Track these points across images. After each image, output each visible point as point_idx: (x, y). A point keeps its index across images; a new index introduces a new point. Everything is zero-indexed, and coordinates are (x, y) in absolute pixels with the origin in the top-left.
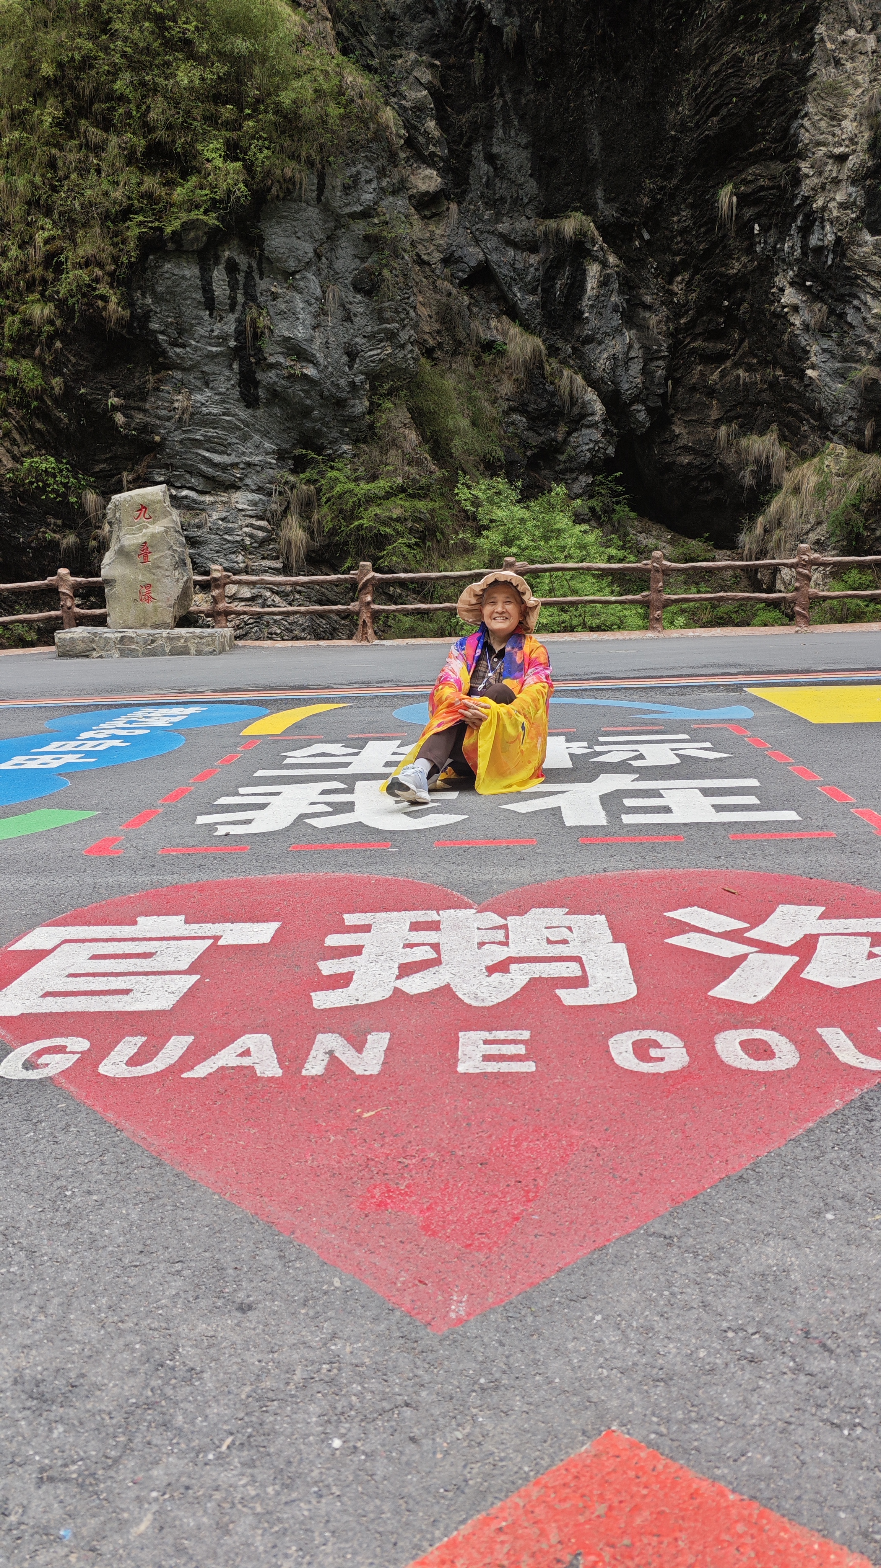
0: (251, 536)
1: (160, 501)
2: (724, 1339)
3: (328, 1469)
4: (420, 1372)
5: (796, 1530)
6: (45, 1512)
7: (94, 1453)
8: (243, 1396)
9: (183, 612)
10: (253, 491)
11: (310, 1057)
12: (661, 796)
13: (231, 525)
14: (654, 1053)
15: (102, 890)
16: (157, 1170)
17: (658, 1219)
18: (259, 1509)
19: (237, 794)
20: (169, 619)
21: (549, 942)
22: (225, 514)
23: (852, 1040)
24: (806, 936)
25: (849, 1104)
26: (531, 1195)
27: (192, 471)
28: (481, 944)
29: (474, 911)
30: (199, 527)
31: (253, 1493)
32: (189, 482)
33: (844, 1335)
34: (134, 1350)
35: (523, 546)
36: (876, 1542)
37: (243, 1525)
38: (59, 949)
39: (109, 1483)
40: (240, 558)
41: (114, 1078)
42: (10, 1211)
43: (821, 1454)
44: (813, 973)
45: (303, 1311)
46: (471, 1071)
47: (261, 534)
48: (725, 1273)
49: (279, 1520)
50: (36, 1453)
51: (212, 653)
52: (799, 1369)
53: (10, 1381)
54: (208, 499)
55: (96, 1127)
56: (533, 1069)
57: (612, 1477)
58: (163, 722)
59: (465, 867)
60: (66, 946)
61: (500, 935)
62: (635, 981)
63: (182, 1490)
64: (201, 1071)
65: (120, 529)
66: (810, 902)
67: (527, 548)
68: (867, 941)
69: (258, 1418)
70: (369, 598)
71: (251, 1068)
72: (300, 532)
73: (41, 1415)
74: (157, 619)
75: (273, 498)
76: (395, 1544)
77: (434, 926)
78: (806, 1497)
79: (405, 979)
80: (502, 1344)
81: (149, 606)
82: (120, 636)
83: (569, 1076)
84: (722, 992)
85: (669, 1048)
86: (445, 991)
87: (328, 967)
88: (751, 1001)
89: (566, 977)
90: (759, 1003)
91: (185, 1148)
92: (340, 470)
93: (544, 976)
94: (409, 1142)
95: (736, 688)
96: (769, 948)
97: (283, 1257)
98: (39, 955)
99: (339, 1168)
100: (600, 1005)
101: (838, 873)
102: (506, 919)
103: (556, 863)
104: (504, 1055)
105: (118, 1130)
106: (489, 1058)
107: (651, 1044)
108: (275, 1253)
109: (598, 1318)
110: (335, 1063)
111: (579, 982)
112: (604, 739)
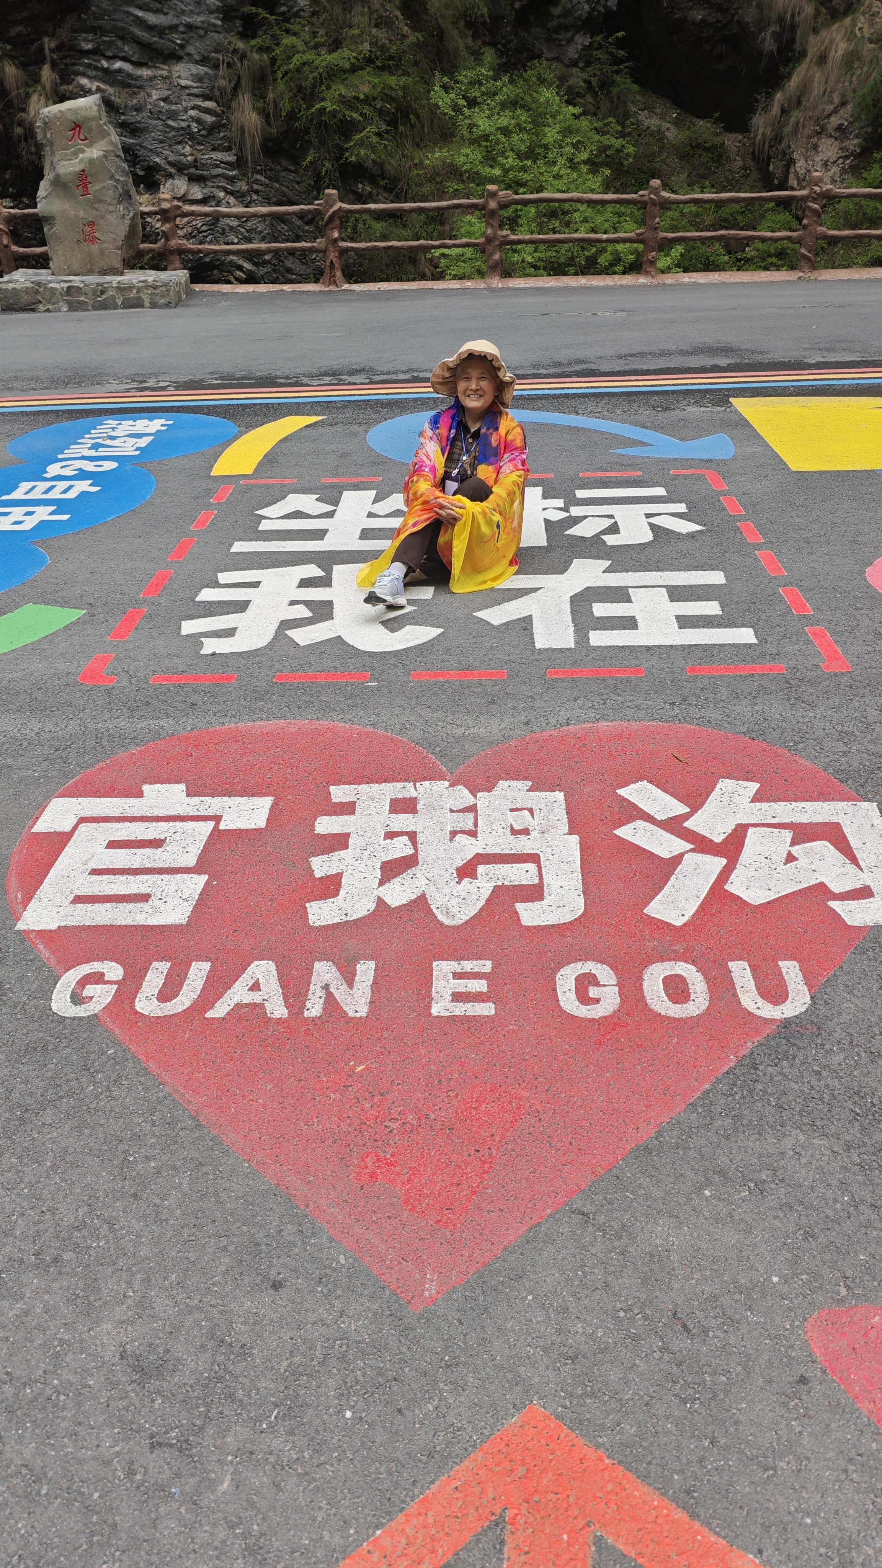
0: (198, 121)
1: (94, 118)
2: (616, 1318)
3: (344, 1436)
4: (404, 1350)
5: (645, 1489)
6: (159, 1472)
7: (185, 1422)
8: (282, 1371)
9: (132, 253)
10: (197, 62)
11: (310, 992)
12: (628, 600)
13: (174, 107)
14: (593, 992)
15: (105, 742)
16: (197, 1134)
17: (580, 1195)
18: (300, 1471)
19: (217, 585)
20: (118, 264)
21: (514, 832)
22: (166, 93)
23: (754, 978)
24: (738, 826)
25: (740, 1063)
26: (487, 1166)
27: (124, 36)
28: (454, 834)
29: (447, 783)
30: (138, 109)
31: (295, 1457)
32: (122, 50)
33: (700, 1315)
34: (201, 1327)
35: (507, 166)
36: (694, 1498)
37: (290, 1483)
38: (77, 832)
39: (198, 1449)
40: (188, 149)
41: (149, 1017)
42: (89, 1178)
43: (669, 1426)
44: (736, 886)
45: (319, 1289)
46: (442, 1014)
47: (209, 119)
48: (623, 1253)
49: (314, 1480)
50: (146, 1422)
51: (168, 305)
52: (665, 1349)
53: (117, 1355)
54: (145, 72)
55: (142, 1079)
56: (493, 1012)
57: (530, 1445)
58: (128, 448)
59: (439, 715)
60: (83, 827)
61: (470, 821)
62: (584, 892)
63: (248, 1455)
64: (220, 1010)
65: (53, 153)
66: (748, 776)
68: (788, 835)
69: (294, 1391)
70: (336, 235)
71: (261, 1006)
72: (254, 116)
73: (144, 1387)
74: (104, 264)
75: (221, 73)
76: (389, 1499)
77: (412, 806)
78: (655, 1462)
79: (387, 885)
80: (461, 1323)
81: (95, 248)
82: (66, 285)
83: (522, 1022)
84: (656, 909)
85: (605, 986)
86: (421, 903)
87: (321, 866)
88: (679, 922)
89: (525, 886)
90: (685, 925)
91: (216, 1107)
92: (295, 34)
93: (506, 883)
94: (393, 1102)
95: (722, 397)
96: (702, 844)
97: (302, 1232)
98: (60, 840)
99: (339, 1133)
100: (552, 926)
101: (779, 731)
102: (475, 797)
103: (525, 709)
104: (470, 993)
105: (161, 1084)
106: (458, 997)
107: (591, 980)
108: (295, 1228)
109: (530, 1298)
110: (330, 1001)
111: (535, 893)
112: (581, 494)
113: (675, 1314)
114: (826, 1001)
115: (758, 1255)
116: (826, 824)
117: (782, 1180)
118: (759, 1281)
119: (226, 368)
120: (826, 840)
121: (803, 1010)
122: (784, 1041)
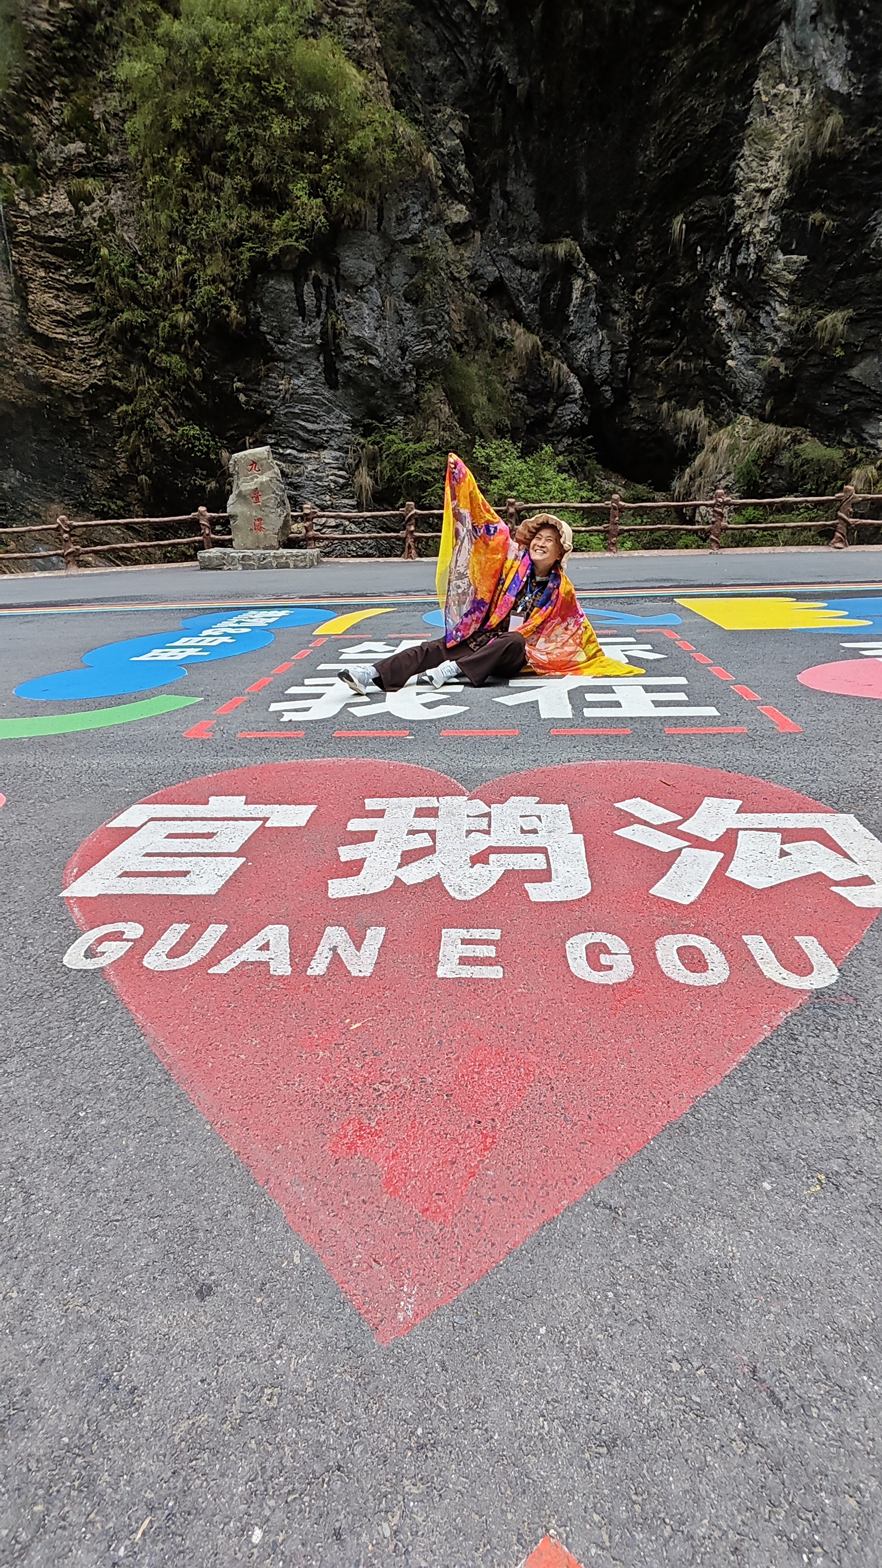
0: (335, 482)
1: (266, 458)
2: (667, 1373)
4: (359, 1411)
9: (285, 538)
10: (335, 450)
11: (317, 953)
12: (613, 692)
13: (321, 474)
14: (604, 959)
15: (189, 770)
16: (164, 1089)
17: (605, 1182)
19: (303, 685)
20: (276, 544)
21: (523, 831)
22: (317, 467)
23: (774, 951)
24: (728, 830)
25: (776, 1032)
26: (489, 1140)
27: (294, 436)
28: (469, 832)
29: (466, 798)
30: (299, 476)
32: (292, 443)
33: (792, 1377)
34: (85, 1354)
38: (144, 827)
40: (328, 498)
41: (153, 971)
44: (735, 872)
45: (259, 1300)
46: (448, 976)
47: (341, 481)
48: (667, 1266)
51: (304, 567)
52: (748, 1436)
54: (305, 455)
55: (125, 1030)
56: (501, 975)
58: (262, 623)
59: (463, 755)
60: (150, 824)
61: (483, 824)
62: (590, 876)
64: (225, 966)
65: (238, 479)
66: (730, 796)
67: (524, 491)
68: (778, 837)
69: (184, 1481)
70: (412, 528)
71: (267, 964)
72: (368, 479)
74: (266, 543)
75: (349, 455)
77: (432, 813)
79: (405, 868)
80: (444, 1368)
81: (261, 534)
82: (241, 555)
83: (531, 985)
84: (660, 889)
85: (616, 954)
86: (436, 882)
87: (346, 853)
88: (686, 901)
89: (534, 870)
90: (692, 903)
91: (193, 1061)
92: (395, 434)
93: (516, 868)
94: (387, 1063)
95: (669, 599)
96: (698, 842)
97: (253, 1215)
98: (128, 832)
99: (321, 1094)
100: (561, 902)
101: (751, 768)
102: (490, 807)
103: (532, 753)
104: (477, 957)
105: (142, 1035)
106: (464, 961)
107: (602, 948)
108: (246, 1210)
109: (543, 1331)
110: (336, 960)
111: (544, 876)
113: (754, 1371)
114: (855, 974)
115: (854, 1279)
116: (810, 829)
117: (860, 1172)
118: (867, 1322)
119: (334, 591)
120: (814, 840)
121: (834, 981)
122: (820, 1012)
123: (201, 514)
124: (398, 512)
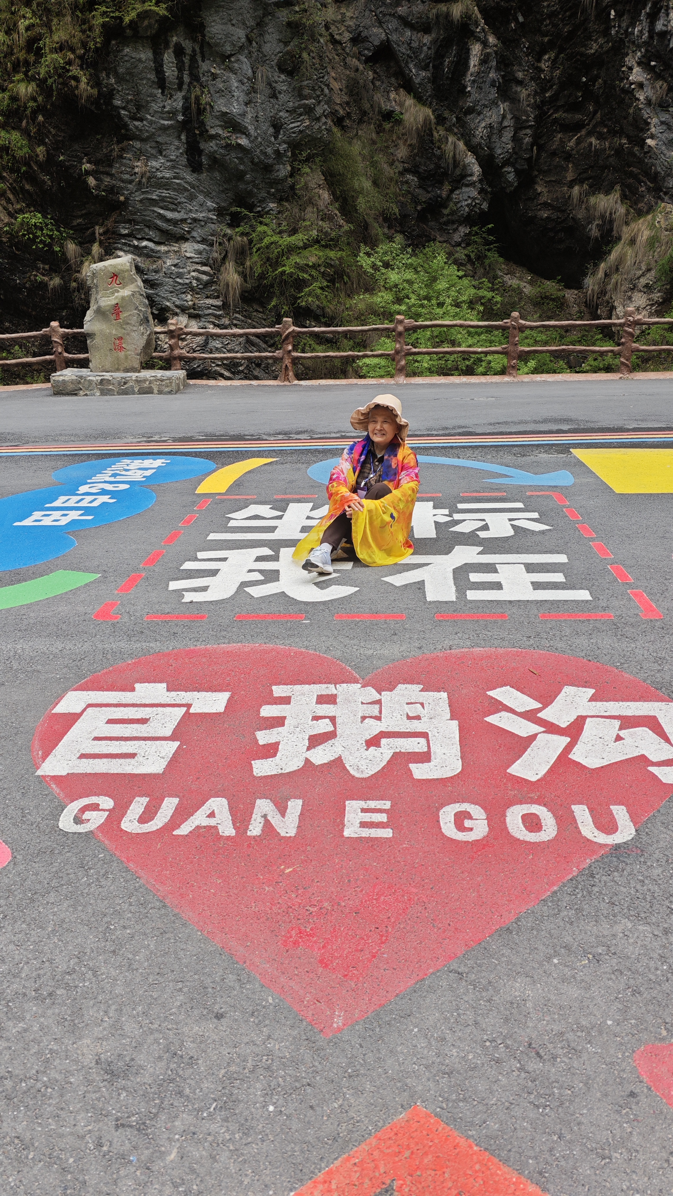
0: (197, 279)
1: (127, 270)
2: (483, 1047)
3: (267, 1124)
4: (317, 1064)
5: (506, 1169)
6: (121, 1145)
7: (143, 1110)
8: (221, 1076)
9: (147, 358)
10: (198, 242)
11: (252, 819)
12: (496, 571)
13: (181, 270)
14: (467, 823)
15: (109, 656)
16: (163, 911)
17: (456, 960)
18: (231, 1148)
19: (196, 559)
20: (137, 365)
21: (409, 718)
22: (176, 261)
23: (592, 817)
24: (578, 717)
25: (581, 873)
26: (384, 938)
27: (150, 226)
28: (364, 718)
29: (359, 686)
30: (156, 271)
31: (228, 1137)
32: (148, 234)
33: (550, 1046)
34: (159, 1044)
35: (410, 304)
36: (545, 1177)
37: (224, 1156)
38: (85, 713)
39: (153, 1129)
40: (189, 297)
41: (131, 833)
42: (80, 940)
43: (525, 1124)
44: (576, 755)
45: (252, 1020)
46: (352, 836)
47: (205, 278)
48: (489, 1001)
49: (242, 1154)
50: (113, 1109)
51: (170, 393)
52: (522, 1069)
53: (94, 1062)
54: (163, 248)
55: (124, 874)
56: (391, 835)
57: (414, 1135)
58: (138, 476)
59: (355, 641)
60: (89, 710)
61: (374, 710)
62: (462, 758)
63: (191, 1135)
64: (184, 829)
65: (97, 293)
66: (586, 685)
67: (414, 305)
68: (617, 723)
69: (229, 1090)
71: (215, 828)
72: (236, 276)
73: (113, 1085)
74: (127, 365)
75: (215, 248)
76: (301, 1170)
77: (333, 700)
78: (513, 1150)
79: (313, 750)
80: (361, 1046)
81: (122, 354)
82: (100, 378)
83: (413, 842)
84: (517, 769)
85: (477, 819)
86: (338, 762)
87: (264, 737)
88: (534, 779)
89: (417, 753)
90: (538, 780)
91: (178, 894)
92: (266, 225)
93: (402, 751)
94: (313, 894)
95: (565, 449)
96: (551, 728)
97: (240, 980)
98: (72, 718)
99: (271, 913)
100: (437, 779)
101: (609, 656)
102: (380, 694)
103: (418, 639)
104: (373, 822)
105: (137, 878)
106: (364, 825)
107: (466, 815)
108: (235, 977)
109: (416, 1030)
110: (268, 825)
111: (425, 757)
112: (460, 506)
113: (530, 1044)
114: (647, 833)
115: (595, 1005)
116: (646, 717)
117: (615, 954)
118: (597, 1024)
119: (209, 430)
120: (646, 726)
121: (630, 838)
122: (615, 859)
123: (53, 330)
124: (273, 329)
